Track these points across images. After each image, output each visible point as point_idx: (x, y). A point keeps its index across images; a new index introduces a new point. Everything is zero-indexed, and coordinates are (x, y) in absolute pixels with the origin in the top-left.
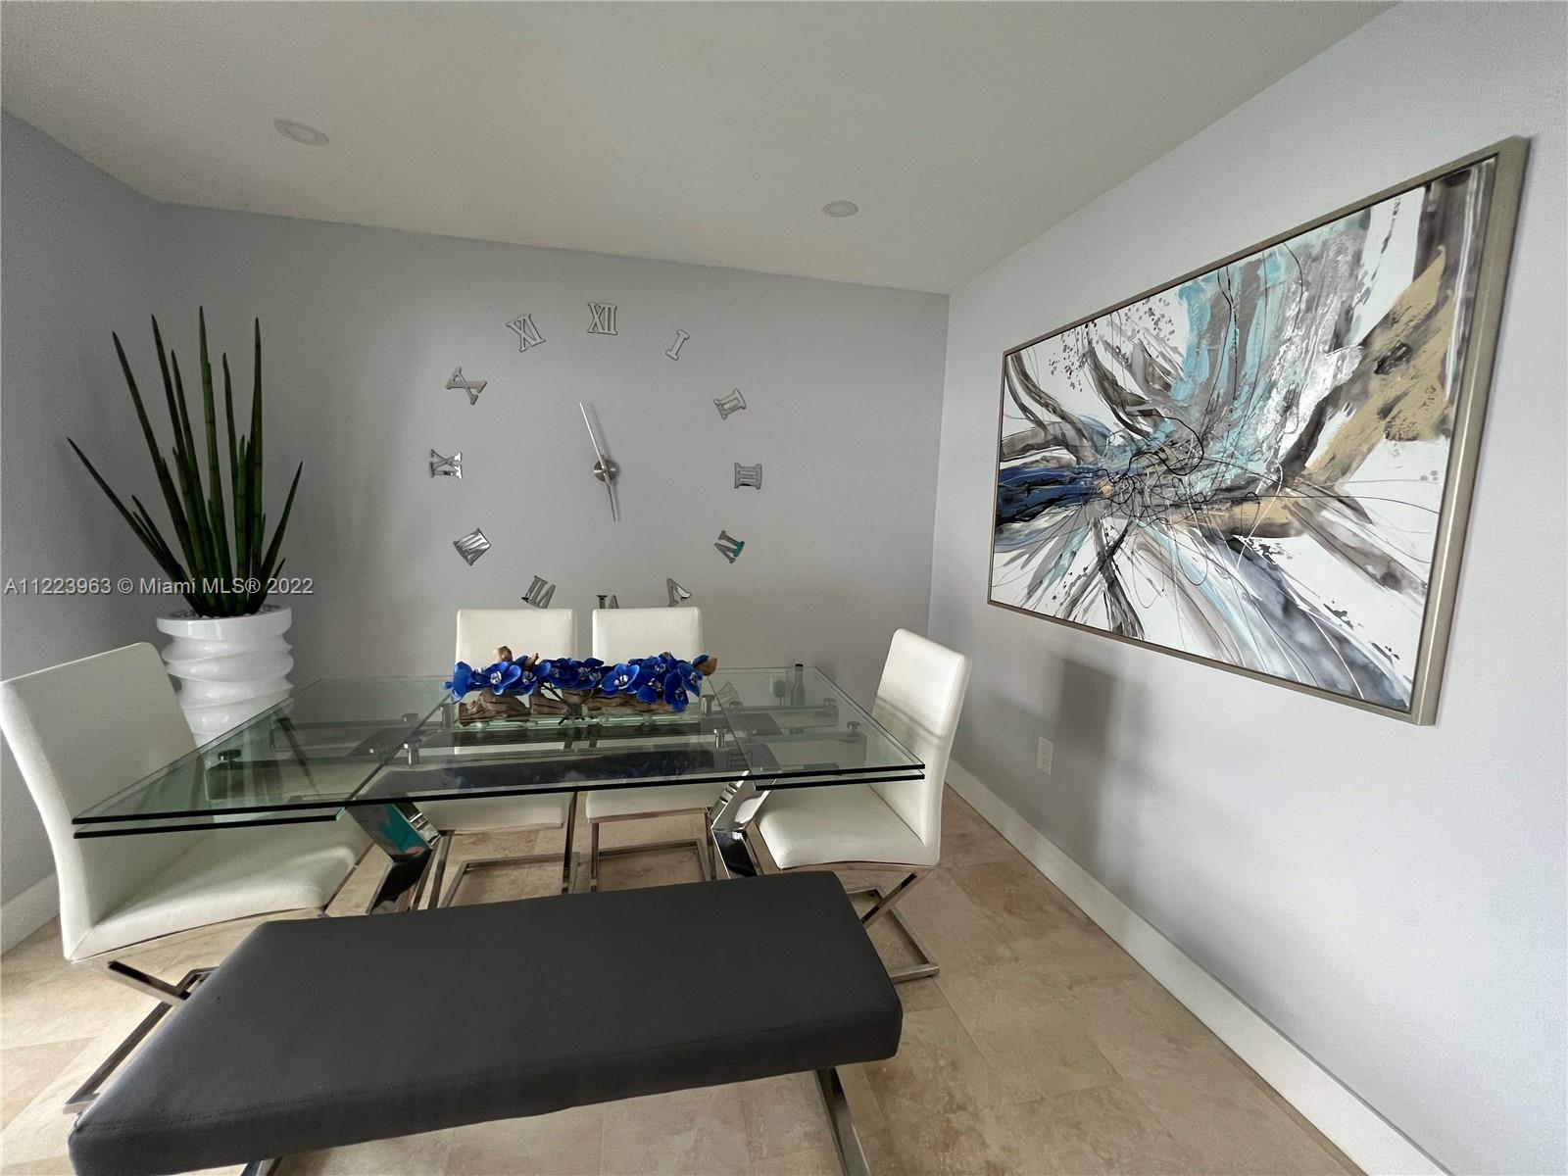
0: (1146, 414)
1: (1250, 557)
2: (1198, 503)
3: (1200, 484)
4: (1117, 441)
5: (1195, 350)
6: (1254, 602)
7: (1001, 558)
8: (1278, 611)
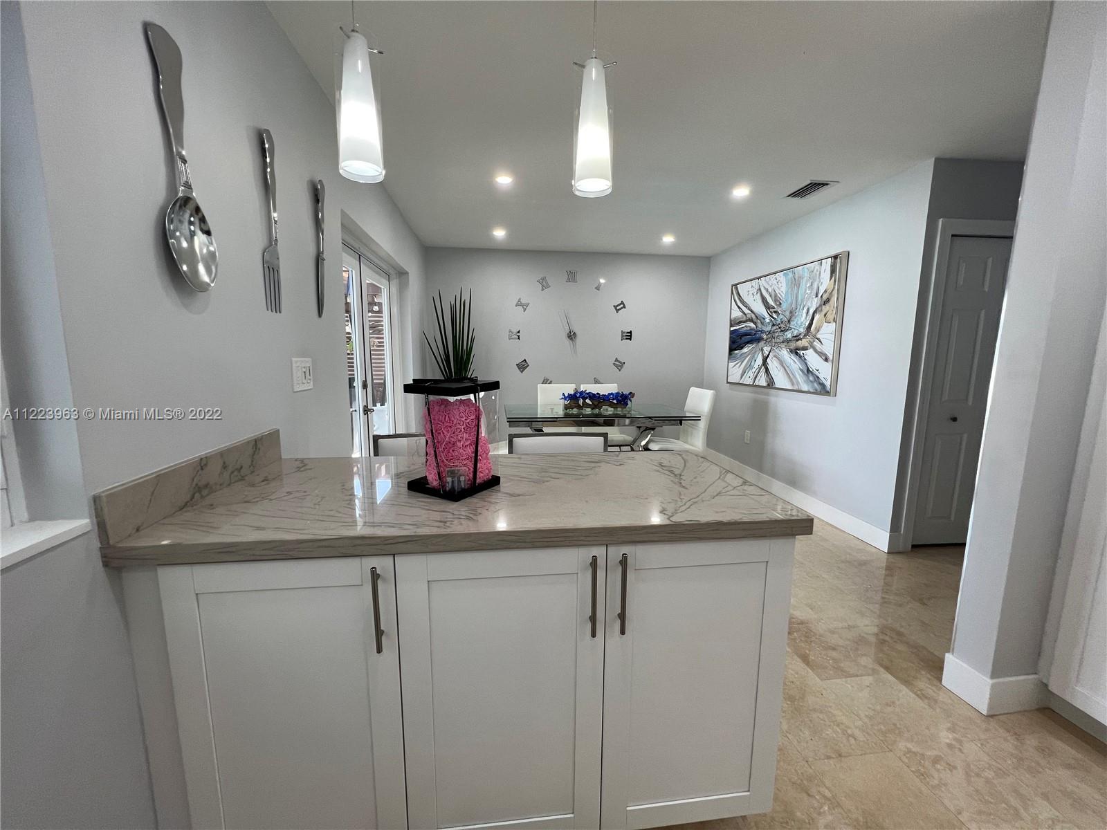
0: (775, 312)
1: (800, 357)
2: (788, 341)
3: (789, 335)
4: (767, 321)
5: (787, 292)
6: (801, 370)
7: (731, 365)
8: (806, 371)
